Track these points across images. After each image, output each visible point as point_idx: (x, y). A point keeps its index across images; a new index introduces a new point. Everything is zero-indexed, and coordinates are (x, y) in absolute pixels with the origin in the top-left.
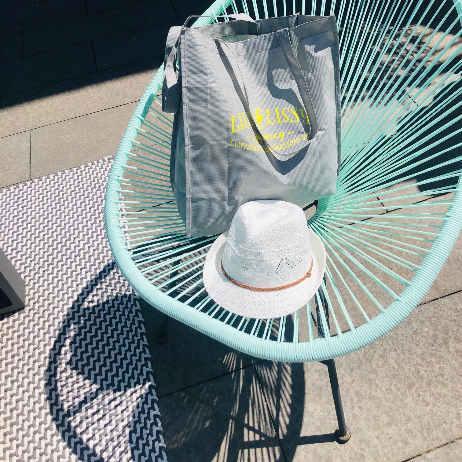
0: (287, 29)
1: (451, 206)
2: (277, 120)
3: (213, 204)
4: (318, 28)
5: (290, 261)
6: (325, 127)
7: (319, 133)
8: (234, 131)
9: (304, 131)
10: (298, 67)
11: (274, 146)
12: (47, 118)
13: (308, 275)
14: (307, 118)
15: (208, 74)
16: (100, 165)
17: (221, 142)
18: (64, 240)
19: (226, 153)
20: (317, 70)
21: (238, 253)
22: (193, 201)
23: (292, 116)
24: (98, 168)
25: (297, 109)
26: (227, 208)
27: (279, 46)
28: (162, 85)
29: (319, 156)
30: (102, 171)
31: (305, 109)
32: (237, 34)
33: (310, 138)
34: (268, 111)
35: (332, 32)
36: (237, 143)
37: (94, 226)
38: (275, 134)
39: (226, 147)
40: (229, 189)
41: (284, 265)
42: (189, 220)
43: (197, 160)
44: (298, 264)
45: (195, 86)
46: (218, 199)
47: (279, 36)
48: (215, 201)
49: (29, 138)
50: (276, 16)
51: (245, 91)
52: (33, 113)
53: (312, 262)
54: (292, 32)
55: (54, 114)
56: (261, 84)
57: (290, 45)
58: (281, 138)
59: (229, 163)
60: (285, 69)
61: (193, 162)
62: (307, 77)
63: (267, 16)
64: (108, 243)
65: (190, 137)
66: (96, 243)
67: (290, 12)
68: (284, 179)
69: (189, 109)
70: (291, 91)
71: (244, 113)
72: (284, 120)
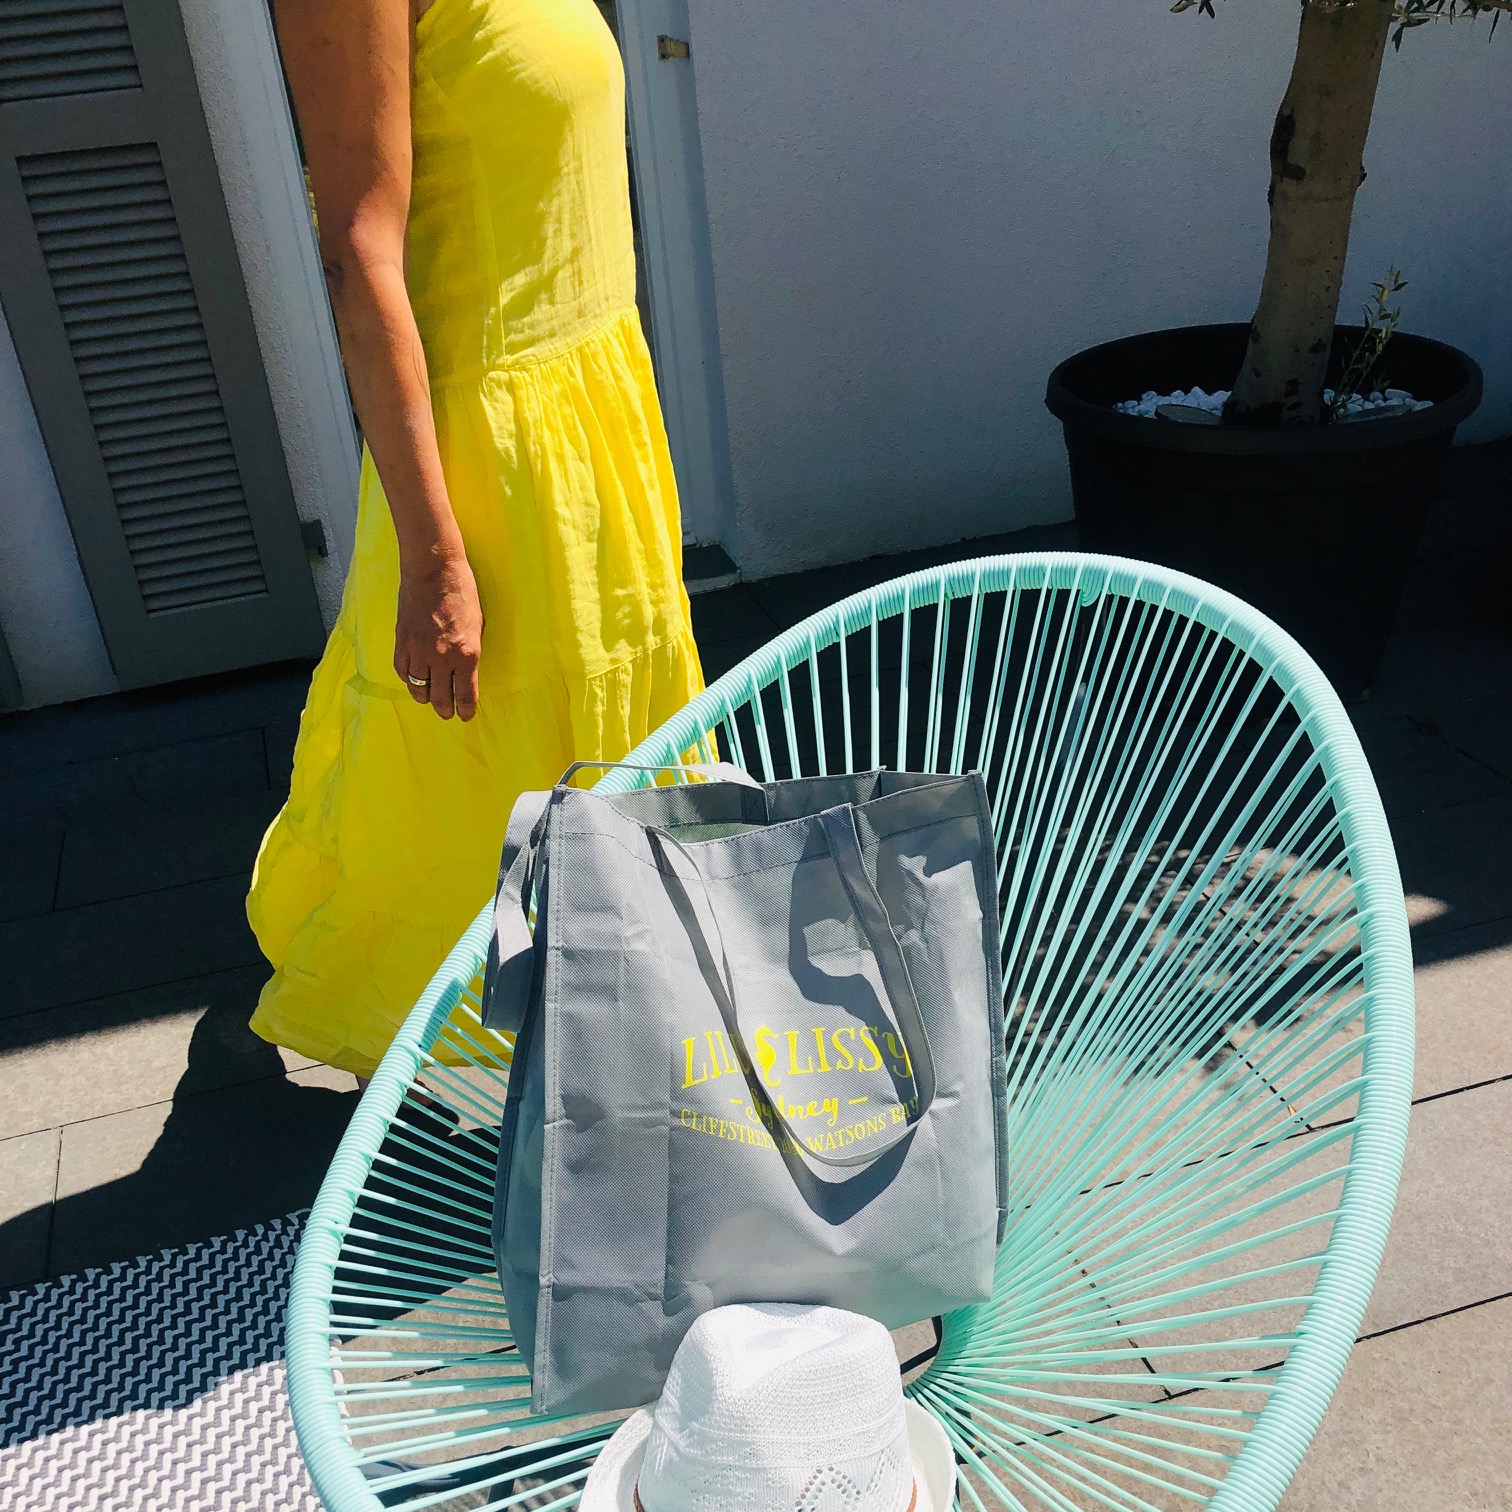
0: (849, 805)
1: (1310, 1306)
2: (817, 1061)
3: (620, 1310)
4: (936, 805)
5: (844, 1477)
6: (957, 1087)
7: (937, 1105)
8: (690, 1082)
9: (895, 1096)
10: (879, 911)
11: (809, 1140)
12: (116, 1092)
14: (904, 1059)
15: (624, 913)
16: (272, 1235)
17: (651, 1114)
18: (140, 1467)
19: (666, 1149)
20: (933, 922)
21: (688, 1446)
22: (561, 1293)
23: (859, 1051)
24: (265, 1247)
25: (875, 1031)
26: (662, 1322)
27: (827, 854)
28: (485, 959)
29: (942, 1173)
30: (278, 1253)
31: (899, 1034)
32: (709, 820)
33: (913, 1116)
34: (793, 1035)
35: (975, 819)
36: (699, 1117)
37: (240, 1424)
38: (812, 1105)
39: (665, 1129)
40: (669, 1260)
41: (824, 1488)
42: (543, 1357)
43: (576, 1167)
44: (868, 1488)
45: (584, 946)
46: (637, 1293)
47: (826, 824)
48: (625, 1297)
49: (54, 1151)
50: (823, 772)
51: (727, 970)
52: (73, 1076)
53: (914, 1494)
54: (862, 816)
55: (142, 1080)
56: (772, 956)
57: (857, 850)
58: (829, 1115)
59: (673, 1178)
60: (843, 921)
61: (565, 1173)
62: (905, 942)
63: (797, 774)
64: (293, 1433)
65: (563, 1097)
66: (242, 1479)
67: (862, 762)
68: (837, 1238)
69: (562, 1013)
70: (859, 981)
71: (721, 1033)
72: (840, 1061)
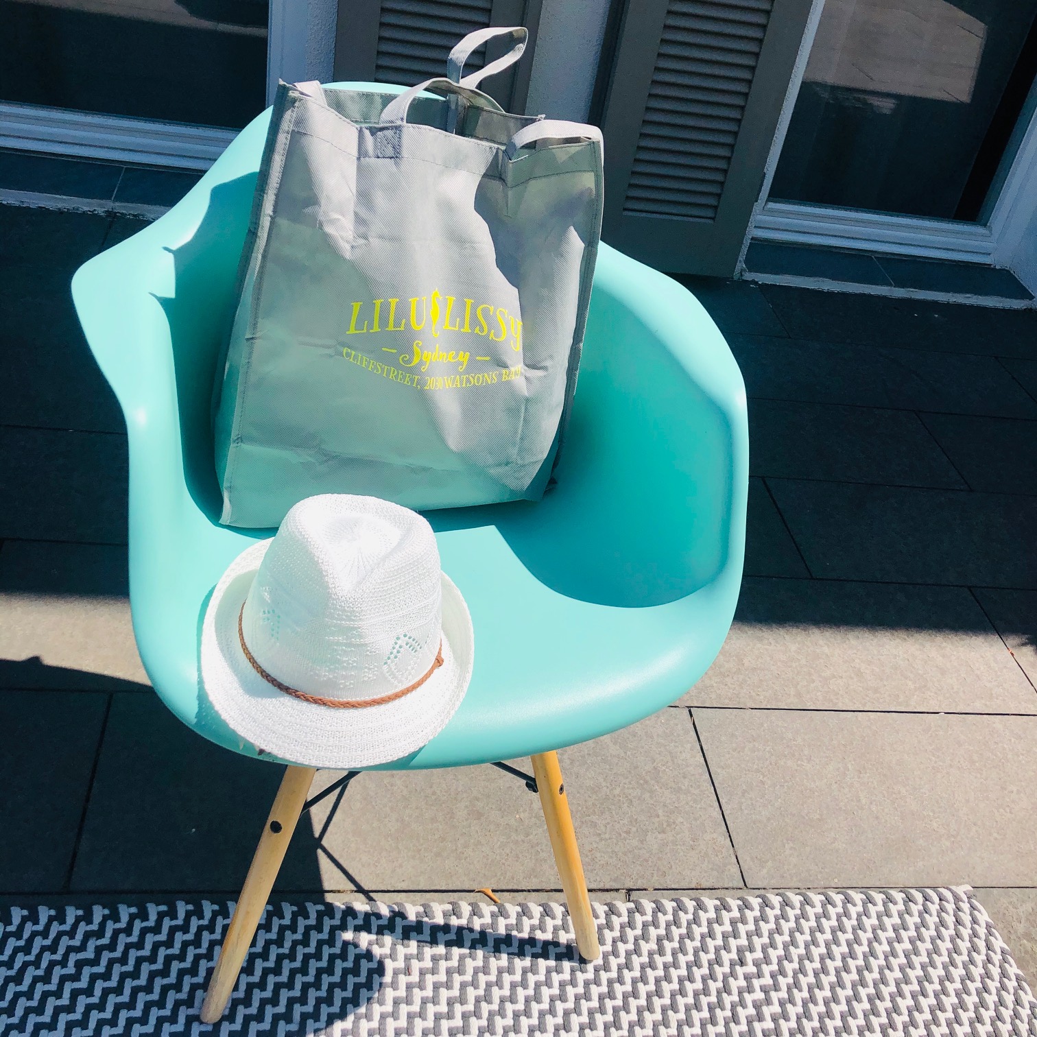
2: (462, 326)
5: (413, 639)
6: (548, 363)
8: (352, 331)
13: (439, 662)
23: (494, 323)
34: (451, 300)
35: (592, 174)
36: (356, 355)
38: (452, 353)
41: (402, 650)
58: (461, 363)
72: (478, 328)
